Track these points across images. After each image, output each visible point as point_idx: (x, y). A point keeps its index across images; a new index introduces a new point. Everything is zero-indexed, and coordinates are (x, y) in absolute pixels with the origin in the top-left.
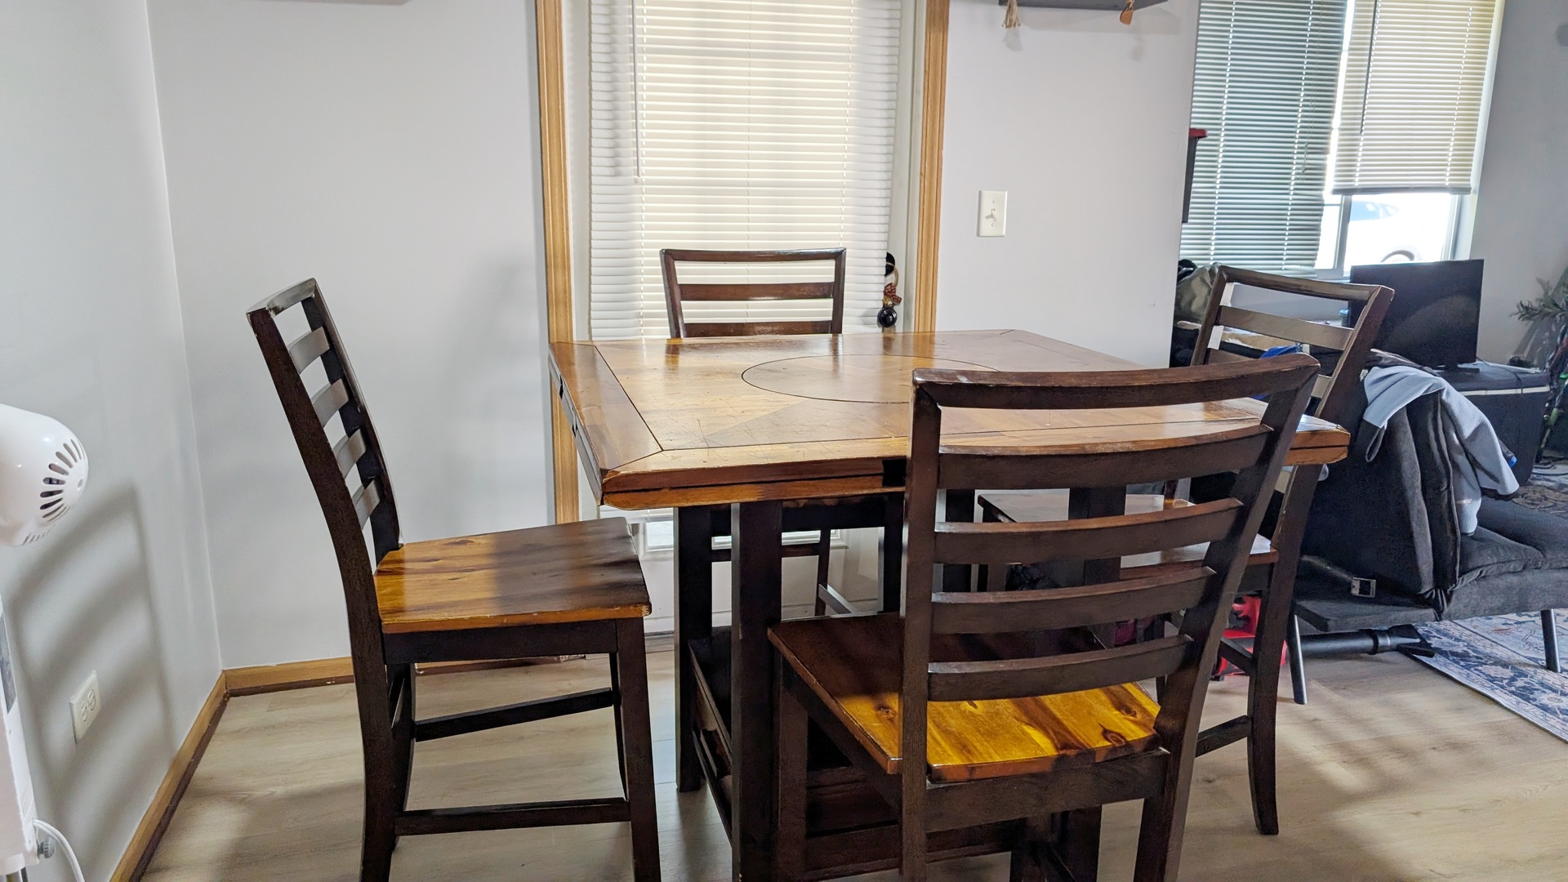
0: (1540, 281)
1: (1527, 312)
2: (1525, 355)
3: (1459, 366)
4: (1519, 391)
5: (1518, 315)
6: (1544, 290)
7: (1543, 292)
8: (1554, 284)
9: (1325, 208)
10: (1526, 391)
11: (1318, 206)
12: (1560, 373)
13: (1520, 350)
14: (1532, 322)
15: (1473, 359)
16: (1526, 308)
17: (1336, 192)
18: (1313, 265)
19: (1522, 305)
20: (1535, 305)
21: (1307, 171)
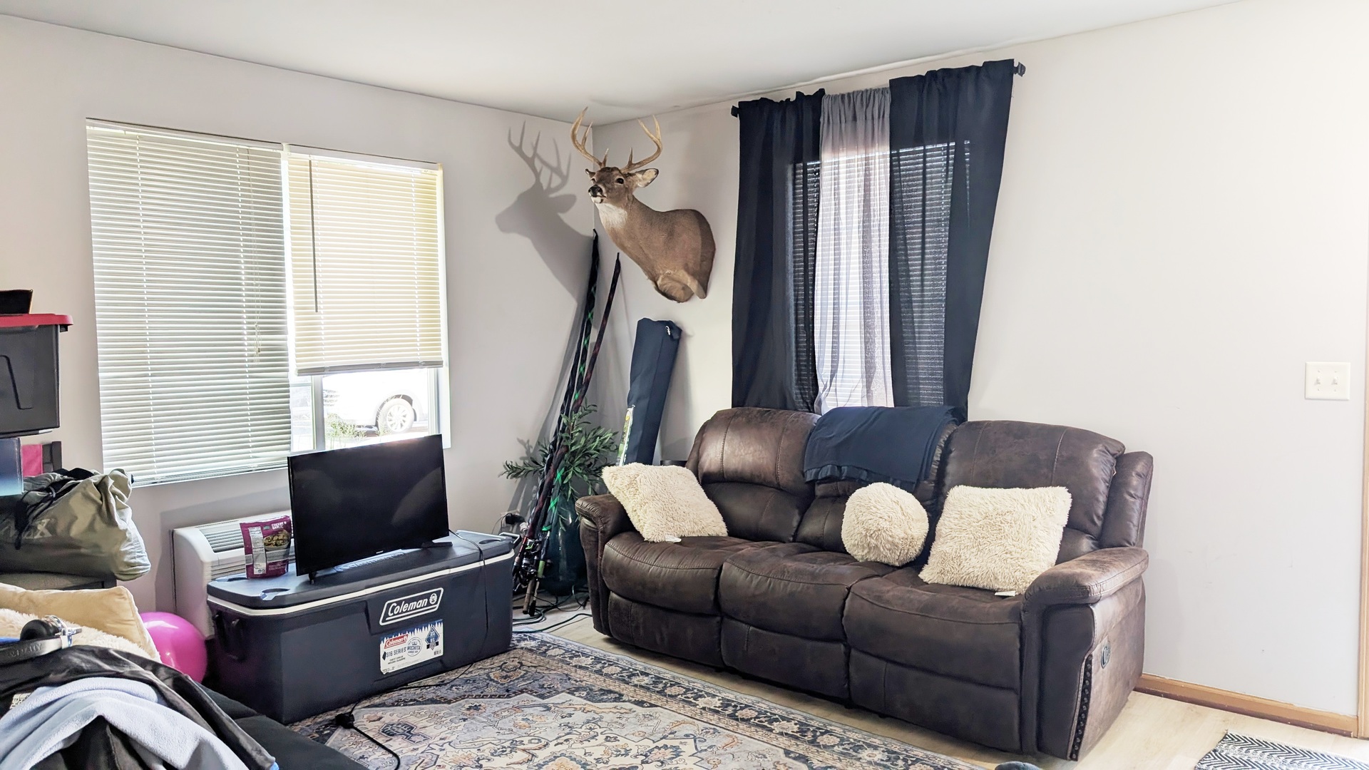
0: (521, 442)
1: (514, 471)
2: (519, 510)
3: (435, 541)
4: (481, 564)
5: (506, 475)
6: (525, 447)
7: (524, 450)
8: (533, 443)
9: (291, 389)
10: (488, 562)
11: (283, 389)
12: (542, 527)
13: (513, 506)
14: (519, 479)
15: (445, 532)
16: (512, 468)
17: (302, 372)
18: (289, 449)
19: (508, 466)
20: (521, 464)
21: (261, 352)
